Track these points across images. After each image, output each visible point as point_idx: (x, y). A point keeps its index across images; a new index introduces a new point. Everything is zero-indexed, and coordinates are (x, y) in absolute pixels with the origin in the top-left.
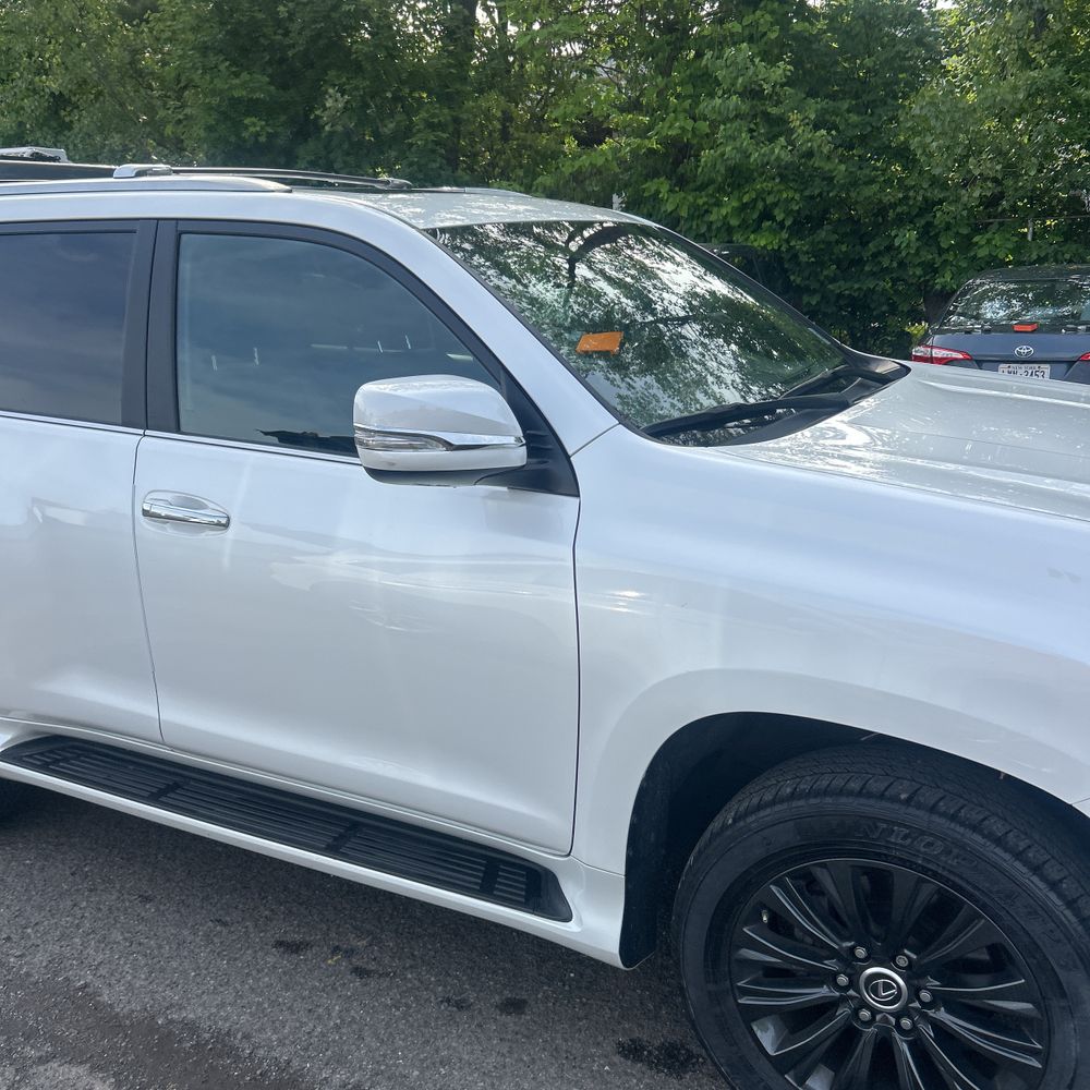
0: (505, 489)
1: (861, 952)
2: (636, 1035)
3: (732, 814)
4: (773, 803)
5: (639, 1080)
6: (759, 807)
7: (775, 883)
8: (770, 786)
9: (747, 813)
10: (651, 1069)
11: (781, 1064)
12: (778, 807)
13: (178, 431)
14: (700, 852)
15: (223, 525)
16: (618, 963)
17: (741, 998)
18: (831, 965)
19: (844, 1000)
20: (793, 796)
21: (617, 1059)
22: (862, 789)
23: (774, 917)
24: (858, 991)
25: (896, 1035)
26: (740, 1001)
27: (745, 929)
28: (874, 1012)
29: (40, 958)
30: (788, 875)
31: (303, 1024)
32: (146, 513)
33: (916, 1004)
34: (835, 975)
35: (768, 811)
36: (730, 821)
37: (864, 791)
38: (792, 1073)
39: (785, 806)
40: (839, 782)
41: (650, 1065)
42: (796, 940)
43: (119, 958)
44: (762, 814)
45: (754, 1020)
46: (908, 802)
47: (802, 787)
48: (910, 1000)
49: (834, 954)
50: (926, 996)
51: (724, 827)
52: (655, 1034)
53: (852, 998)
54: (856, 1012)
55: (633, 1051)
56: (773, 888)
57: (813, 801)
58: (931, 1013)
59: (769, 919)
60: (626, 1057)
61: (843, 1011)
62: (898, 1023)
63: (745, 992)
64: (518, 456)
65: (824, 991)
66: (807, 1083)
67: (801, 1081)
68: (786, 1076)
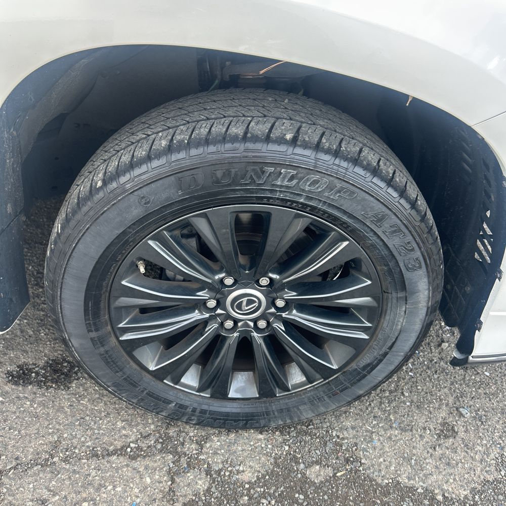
1: (229, 281)
2: (22, 360)
3: (101, 175)
4: (149, 158)
5: (33, 401)
6: (132, 166)
7: (153, 238)
8: (138, 141)
9: (119, 173)
10: (41, 388)
11: (159, 375)
12: (155, 163)
14: (67, 220)
17: (122, 335)
18: (203, 294)
19: (212, 318)
20: (170, 149)
21: (8, 388)
22: (246, 133)
23: (149, 266)
24: (224, 309)
25: (255, 334)
26: (120, 339)
27: (124, 283)
28: (236, 321)
30: (166, 229)
33: (273, 310)
35: (144, 168)
36: (100, 184)
37: (249, 135)
38: (169, 377)
39: (163, 160)
40: (219, 129)
41: (39, 384)
42: (168, 279)
44: (137, 171)
45: (134, 350)
46: (294, 142)
47: (178, 137)
48: (268, 308)
49: (203, 286)
50: (280, 303)
51: (93, 191)
52: (39, 356)
53: (219, 315)
54: (222, 324)
55: (21, 376)
56: (151, 242)
57: (194, 152)
58: (284, 315)
59: (145, 269)
60: (16, 383)
61: (212, 327)
62: (255, 324)
63: (125, 330)
65: (196, 316)
66: (183, 380)
67: (177, 381)
68: (165, 381)
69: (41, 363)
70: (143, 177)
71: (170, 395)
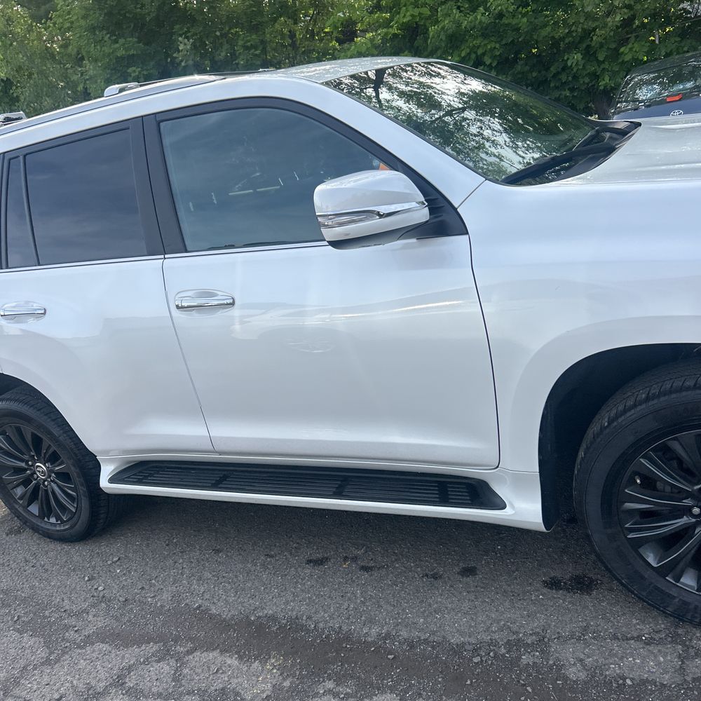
0: (414, 240)
2: (553, 575)
3: (606, 419)
4: (635, 406)
5: (564, 600)
6: (625, 411)
7: (642, 457)
8: (628, 397)
9: (617, 417)
10: (569, 592)
11: (662, 571)
12: (639, 408)
13: (186, 251)
14: (588, 448)
15: (230, 304)
16: (543, 529)
17: (628, 535)
18: (688, 502)
20: (648, 399)
21: (545, 590)
22: (695, 385)
23: (643, 478)
26: (628, 537)
27: (626, 491)
29: (166, 596)
30: (651, 450)
31: (341, 605)
32: (178, 307)
34: (690, 508)
35: (633, 411)
36: (606, 424)
37: (698, 385)
38: (669, 575)
39: (644, 406)
40: (678, 383)
41: (567, 590)
42: (658, 491)
43: (214, 587)
44: (628, 414)
45: (640, 547)
47: (652, 392)
49: (689, 495)
51: (603, 429)
52: (566, 571)
55: (554, 584)
56: (642, 460)
57: (662, 399)
59: (641, 481)
60: (550, 588)
63: (631, 530)
64: (423, 215)
65: (685, 520)
66: (681, 580)
67: (678, 579)
68: (667, 578)
69: (568, 577)
70: (633, 417)
71: (673, 592)
